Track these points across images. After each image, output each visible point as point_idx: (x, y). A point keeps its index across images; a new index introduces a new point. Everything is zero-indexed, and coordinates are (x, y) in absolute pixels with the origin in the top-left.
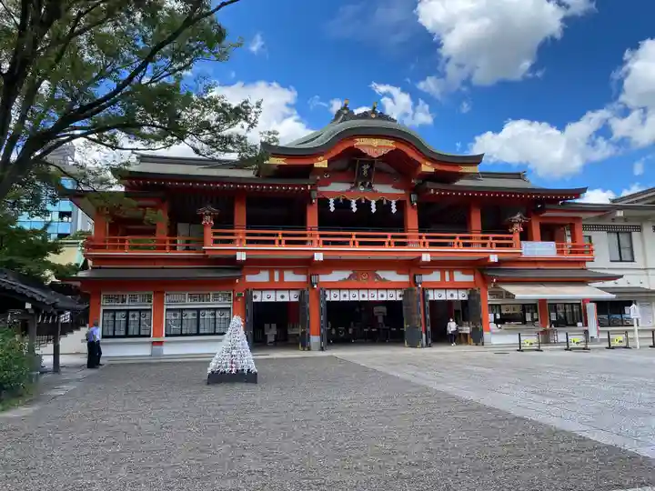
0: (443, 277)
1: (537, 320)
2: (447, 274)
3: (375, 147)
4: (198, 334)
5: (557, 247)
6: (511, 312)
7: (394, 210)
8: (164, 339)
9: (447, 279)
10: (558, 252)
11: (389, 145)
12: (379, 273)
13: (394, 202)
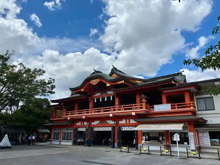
0: (126, 122)
1: (164, 140)
2: (128, 120)
3: (94, 82)
4: (67, 139)
5: (172, 106)
6: (154, 136)
7: (111, 99)
8: (61, 140)
9: (128, 122)
10: (172, 108)
11: (98, 80)
12: (107, 121)
13: (111, 96)
